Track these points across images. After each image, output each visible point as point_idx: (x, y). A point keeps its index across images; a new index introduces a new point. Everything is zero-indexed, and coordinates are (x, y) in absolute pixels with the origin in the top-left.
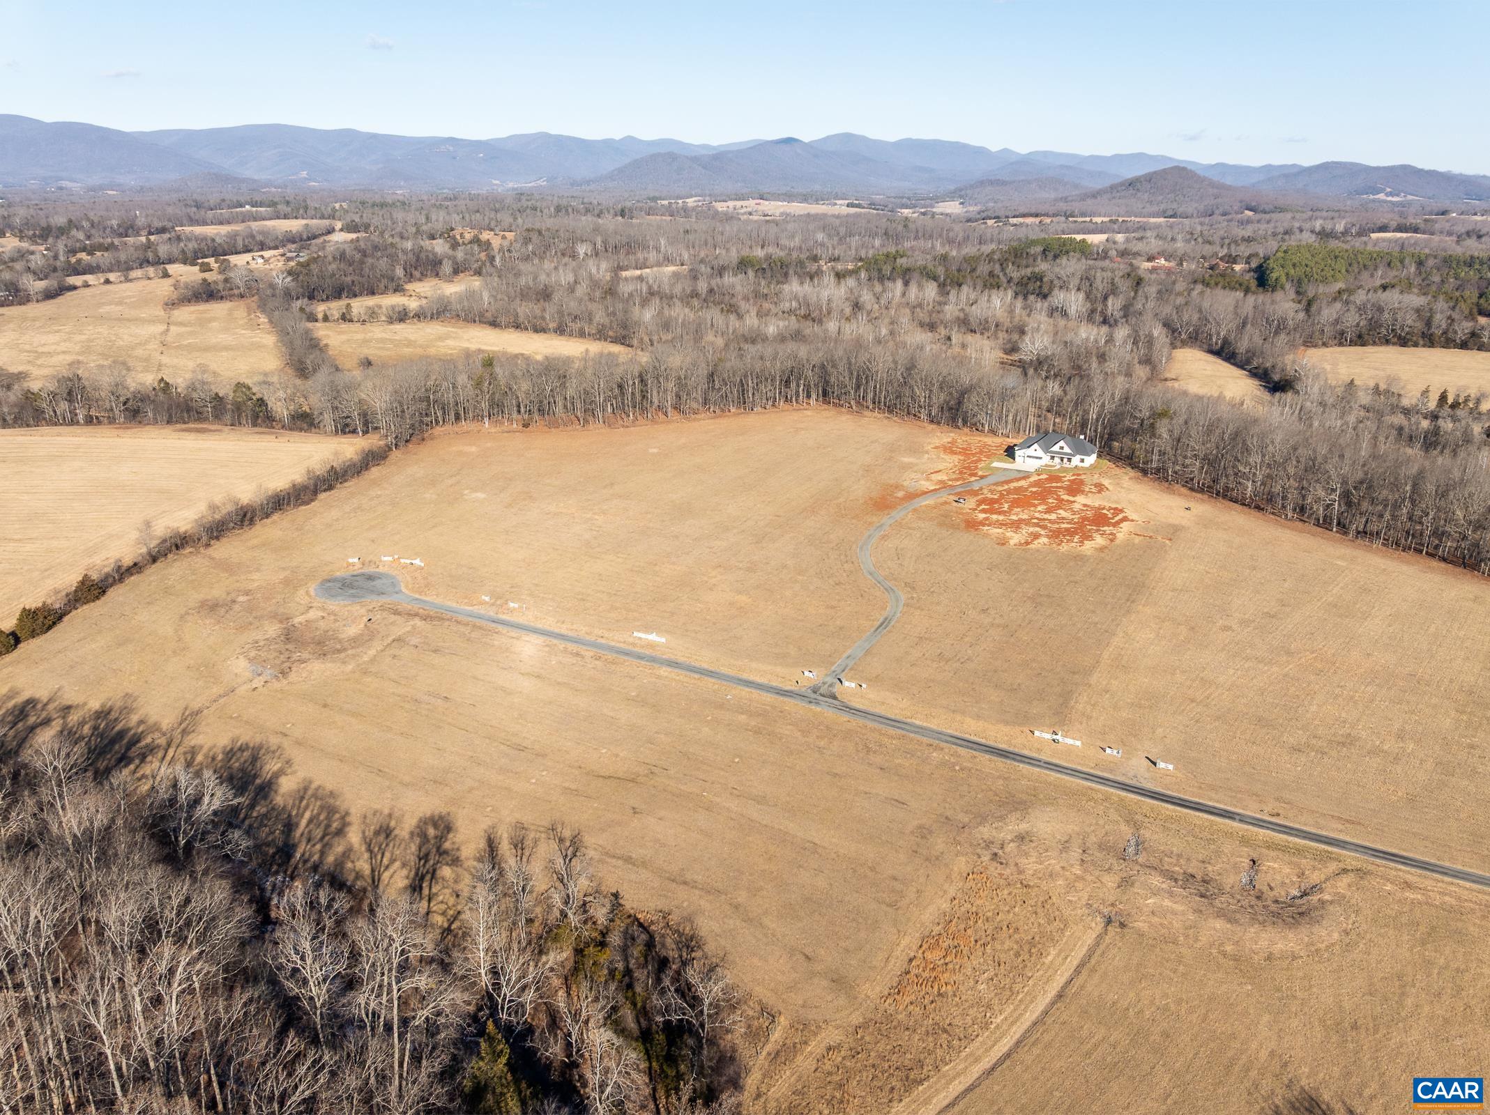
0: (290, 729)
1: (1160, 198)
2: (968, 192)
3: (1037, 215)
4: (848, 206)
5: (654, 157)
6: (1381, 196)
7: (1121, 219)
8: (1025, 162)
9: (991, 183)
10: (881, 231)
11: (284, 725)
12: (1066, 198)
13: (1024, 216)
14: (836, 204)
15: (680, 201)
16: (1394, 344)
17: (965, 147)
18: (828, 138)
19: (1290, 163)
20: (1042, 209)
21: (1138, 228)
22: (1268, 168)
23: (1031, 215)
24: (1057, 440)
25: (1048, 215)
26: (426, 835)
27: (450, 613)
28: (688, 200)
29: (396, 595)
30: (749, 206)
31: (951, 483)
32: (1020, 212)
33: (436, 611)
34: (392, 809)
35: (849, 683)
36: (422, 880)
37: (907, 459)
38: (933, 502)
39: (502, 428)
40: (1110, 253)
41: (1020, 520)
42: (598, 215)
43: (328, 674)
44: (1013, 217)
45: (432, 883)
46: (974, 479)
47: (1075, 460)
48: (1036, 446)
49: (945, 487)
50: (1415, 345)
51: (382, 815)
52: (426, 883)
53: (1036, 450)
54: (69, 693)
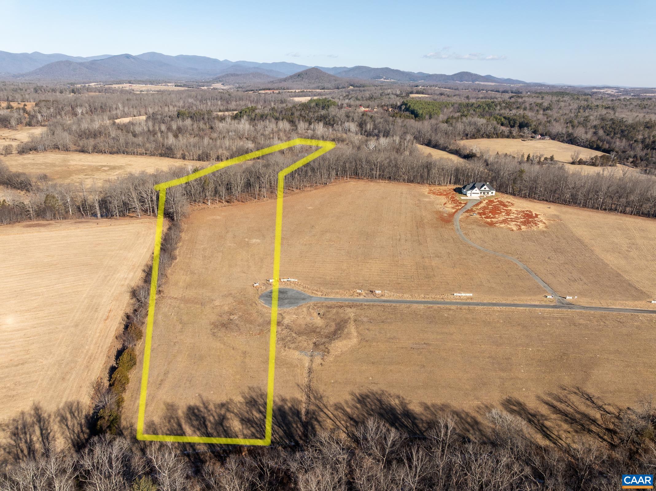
0: (372, 380)
1: (313, 81)
2: (223, 79)
3: (269, 89)
4: (175, 86)
5: (59, 63)
6: (382, 80)
7: (305, 91)
8: (238, 65)
9: (232, 75)
10: (219, 98)
11: (368, 378)
12: (273, 81)
13: (264, 89)
14: (168, 86)
15: (87, 85)
16: (485, 138)
17: (208, 59)
18: (144, 54)
19: (343, 66)
20: (270, 86)
21: (318, 94)
22: (335, 68)
23: (267, 89)
24: (484, 185)
25: (274, 89)
26: (515, 411)
27: (357, 302)
28: (91, 84)
29: (312, 298)
30: (127, 86)
31: (457, 208)
32: (261, 88)
33: (347, 302)
34: (483, 404)
35: (568, 298)
36: (544, 431)
37: (425, 200)
38: (462, 217)
39: (218, 205)
40: (344, 105)
41: (503, 220)
42: (61, 92)
43: (350, 346)
44: (260, 90)
45: (550, 431)
46: (463, 205)
47: (490, 193)
48: (476, 189)
49: (458, 210)
50: (493, 138)
51: (482, 408)
52: (548, 433)
53: (476, 190)
54: (210, 397)
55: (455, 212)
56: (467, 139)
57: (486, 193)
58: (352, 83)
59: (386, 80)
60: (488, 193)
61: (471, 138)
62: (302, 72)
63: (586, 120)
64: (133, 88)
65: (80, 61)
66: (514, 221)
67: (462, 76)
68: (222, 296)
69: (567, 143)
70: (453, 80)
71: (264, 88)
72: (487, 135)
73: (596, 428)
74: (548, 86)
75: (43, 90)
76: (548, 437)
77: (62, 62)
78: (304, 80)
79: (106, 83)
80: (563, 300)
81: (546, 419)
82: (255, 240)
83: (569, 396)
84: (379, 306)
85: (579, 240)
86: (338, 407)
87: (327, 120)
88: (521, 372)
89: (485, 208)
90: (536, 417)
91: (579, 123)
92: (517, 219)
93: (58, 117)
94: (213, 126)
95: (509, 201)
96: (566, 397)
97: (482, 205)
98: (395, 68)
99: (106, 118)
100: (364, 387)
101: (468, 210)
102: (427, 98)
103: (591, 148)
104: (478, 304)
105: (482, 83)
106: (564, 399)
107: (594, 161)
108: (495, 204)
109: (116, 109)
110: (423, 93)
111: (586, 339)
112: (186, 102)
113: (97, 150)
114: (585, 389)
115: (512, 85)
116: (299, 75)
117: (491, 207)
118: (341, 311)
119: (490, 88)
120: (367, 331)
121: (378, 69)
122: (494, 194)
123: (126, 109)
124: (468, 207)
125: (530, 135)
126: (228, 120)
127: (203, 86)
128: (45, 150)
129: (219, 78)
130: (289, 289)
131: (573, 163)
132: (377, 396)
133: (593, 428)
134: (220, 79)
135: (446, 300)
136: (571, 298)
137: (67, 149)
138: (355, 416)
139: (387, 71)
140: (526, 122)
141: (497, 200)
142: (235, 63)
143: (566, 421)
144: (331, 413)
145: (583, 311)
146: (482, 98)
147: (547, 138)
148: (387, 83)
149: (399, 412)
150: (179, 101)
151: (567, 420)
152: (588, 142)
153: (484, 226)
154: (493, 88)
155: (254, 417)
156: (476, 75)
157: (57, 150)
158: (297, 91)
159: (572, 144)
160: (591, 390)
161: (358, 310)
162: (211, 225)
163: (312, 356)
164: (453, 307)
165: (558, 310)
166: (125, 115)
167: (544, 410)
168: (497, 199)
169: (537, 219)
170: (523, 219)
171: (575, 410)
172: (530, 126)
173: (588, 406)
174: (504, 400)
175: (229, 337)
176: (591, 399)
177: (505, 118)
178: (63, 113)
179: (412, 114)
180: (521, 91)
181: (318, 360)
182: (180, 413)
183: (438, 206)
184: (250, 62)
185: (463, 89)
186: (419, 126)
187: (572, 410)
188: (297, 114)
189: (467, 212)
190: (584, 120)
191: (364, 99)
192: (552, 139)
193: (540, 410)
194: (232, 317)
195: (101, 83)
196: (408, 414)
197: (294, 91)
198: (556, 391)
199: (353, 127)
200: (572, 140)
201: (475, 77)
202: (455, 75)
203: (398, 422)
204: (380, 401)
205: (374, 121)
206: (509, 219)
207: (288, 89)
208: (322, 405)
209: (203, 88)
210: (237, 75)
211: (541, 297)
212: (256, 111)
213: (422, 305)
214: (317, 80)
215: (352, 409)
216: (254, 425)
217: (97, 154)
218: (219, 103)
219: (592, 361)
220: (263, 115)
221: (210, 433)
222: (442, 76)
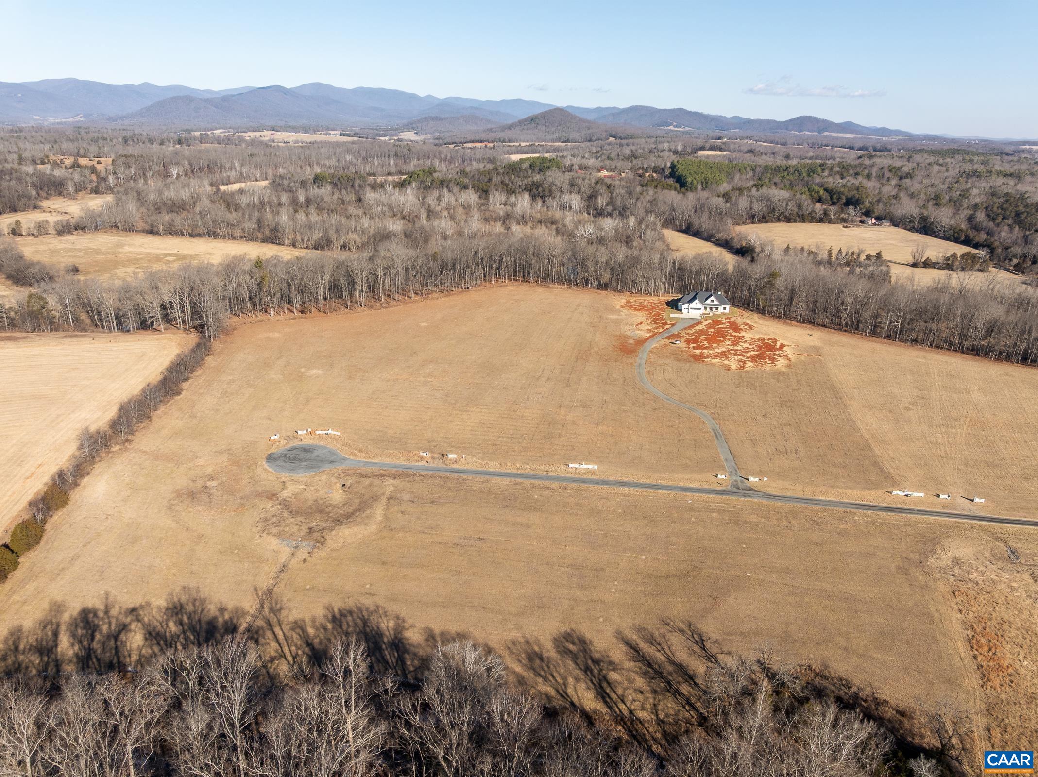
0: (370, 589)
1: (553, 129)
2: (418, 125)
3: (481, 142)
4: (340, 135)
5: (175, 99)
6: (671, 127)
7: (537, 144)
8: (445, 104)
9: (432, 119)
10: (393, 154)
11: (363, 586)
12: (491, 130)
13: (472, 142)
14: (330, 134)
15: (209, 133)
16: (783, 221)
17: (402, 93)
18: (303, 86)
20: (483, 136)
21: (554, 150)
22: (599, 109)
23: (477, 141)
24: (711, 295)
25: (488, 141)
26: (571, 652)
27: (409, 470)
28: (215, 132)
29: (346, 462)
30: (266, 135)
31: (656, 331)
32: (469, 139)
33: (395, 470)
34: (524, 637)
35: (752, 479)
36: (601, 687)
37: (611, 316)
38: (657, 345)
39: (285, 316)
40: (574, 167)
41: (723, 352)
42: (162, 144)
43: (360, 536)
44: (466, 143)
45: (611, 688)
46: (668, 327)
47: (721, 309)
48: (697, 301)
49: (655, 334)
50: (795, 221)
51: (520, 643)
52: (608, 690)
53: (696, 304)
54: (118, 598)
55: (650, 337)
56: (753, 223)
57: (714, 309)
58: (614, 133)
59: (676, 129)
60: (717, 309)
61: (760, 222)
62: (538, 115)
63: (964, 196)
64: (276, 137)
65: (209, 96)
66: (739, 355)
67: (802, 122)
68: (216, 452)
69: (917, 231)
70: (787, 129)
71: (473, 139)
72: (785, 217)
73: (689, 688)
74: (945, 140)
75: (136, 140)
76: (603, 698)
77: (178, 98)
78: (539, 127)
79: (238, 130)
80: (742, 482)
81: (614, 670)
82: (315, 371)
83: (668, 635)
84: (441, 477)
85: (833, 389)
86: (299, 626)
87: (540, 189)
88: (611, 592)
89: (702, 332)
90: (599, 665)
91: (950, 200)
92: (745, 352)
93: (141, 181)
94: (362, 197)
95: (748, 322)
96: (664, 636)
97: (700, 327)
98: (693, 110)
99: (206, 182)
100: (350, 599)
101: (673, 335)
102: (720, 156)
103: (957, 240)
104: (596, 482)
105: (835, 135)
106: (658, 639)
107: (950, 262)
108: (723, 326)
109: (231, 169)
110: (720, 149)
111: (744, 546)
112: (342, 159)
113: (172, 231)
114: (700, 626)
115: (884, 139)
116: (532, 120)
117: (713, 330)
118: (377, 482)
119: (839, 143)
120: (400, 515)
121: (665, 110)
122: (727, 311)
123: (245, 170)
124: (675, 331)
125: (859, 219)
126: (389, 189)
127: (385, 136)
128: (96, 228)
129: (412, 124)
130: (320, 447)
131: (914, 265)
132: (365, 613)
133: (685, 689)
134: (414, 126)
135: (550, 474)
136: (757, 479)
137: (130, 229)
138: (316, 641)
139: (680, 114)
140: (857, 196)
141: (728, 320)
142: (442, 99)
143: (645, 674)
144: (284, 633)
145: (765, 501)
146: (811, 158)
147: (886, 223)
148: (675, 133)
149: (385, 640)
150: (329, 159)
151: (649, 672)
152: (952, 231)
153: (686, 361)
154: (845, 143)
155: (168, 630)
156: (825, 121)
157: (114, 230)
158: (523, 144)
159: (926, 234)
160: (709, 628)
161: (403, 483)
162: (260, 346)
163: (297, 547)
164: (555, 485)
165: (724, 497)
166: (242, 178)
167: (618, 653)
168: (729, 318)
169: (780, 352)
170: (757, 351)
171: (668, 658)
172: (863, 203)
173: (692, 653)
174: (560, 633)
175: (190, 512)
176: (703, 643)
177: (826, 190)
178: (149, 175)
179: (676, 182)
180: (889, 147)
181: (302, 554)
182: (66, 617)
183: (627, 327)
184: (467, 99)
185: (794, 144)
186: (675, 201)
187: (663, 658)
188: (496, 179)
189: (668, 338)
190: (960, 195)
191: (621, 158)
192: (894, 225)
193: (611, 654)
194: (209, 484)
195: (231, 130)
196: (399, 645)
197: (517, 144)
198: (653, 626)
199: (575, 201)
200: (926, 228)
201: (826, 125)
202: (791, 121)
203: (378, 655)
204: (365, 622)
205: (612, 193)
206: (732, 352)
207: (510, 141)
208: (276, 619)
209: (382, 139)
210: (441, 119)
211: (709, 475)
212: (434, 174)
213: (508, 479)
214: (559, 128)
215: (317, 629)
216: (162, 642)
217: (171, 236)
218: (392, 161)
219: (734, 583)
220: (444, 181)
221: (93, 649)
222: (768, 122)
